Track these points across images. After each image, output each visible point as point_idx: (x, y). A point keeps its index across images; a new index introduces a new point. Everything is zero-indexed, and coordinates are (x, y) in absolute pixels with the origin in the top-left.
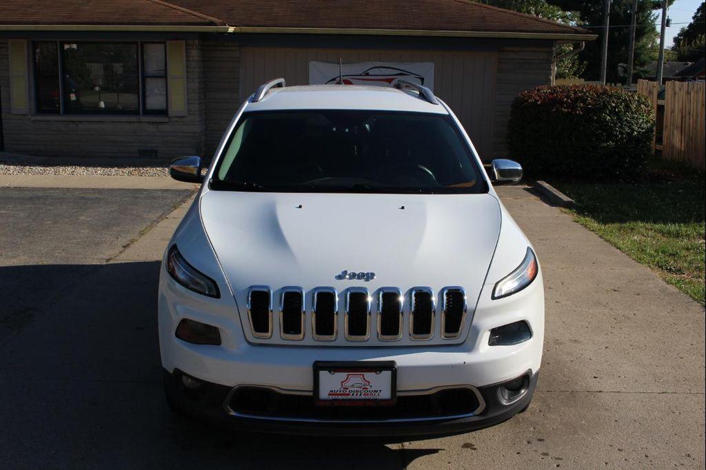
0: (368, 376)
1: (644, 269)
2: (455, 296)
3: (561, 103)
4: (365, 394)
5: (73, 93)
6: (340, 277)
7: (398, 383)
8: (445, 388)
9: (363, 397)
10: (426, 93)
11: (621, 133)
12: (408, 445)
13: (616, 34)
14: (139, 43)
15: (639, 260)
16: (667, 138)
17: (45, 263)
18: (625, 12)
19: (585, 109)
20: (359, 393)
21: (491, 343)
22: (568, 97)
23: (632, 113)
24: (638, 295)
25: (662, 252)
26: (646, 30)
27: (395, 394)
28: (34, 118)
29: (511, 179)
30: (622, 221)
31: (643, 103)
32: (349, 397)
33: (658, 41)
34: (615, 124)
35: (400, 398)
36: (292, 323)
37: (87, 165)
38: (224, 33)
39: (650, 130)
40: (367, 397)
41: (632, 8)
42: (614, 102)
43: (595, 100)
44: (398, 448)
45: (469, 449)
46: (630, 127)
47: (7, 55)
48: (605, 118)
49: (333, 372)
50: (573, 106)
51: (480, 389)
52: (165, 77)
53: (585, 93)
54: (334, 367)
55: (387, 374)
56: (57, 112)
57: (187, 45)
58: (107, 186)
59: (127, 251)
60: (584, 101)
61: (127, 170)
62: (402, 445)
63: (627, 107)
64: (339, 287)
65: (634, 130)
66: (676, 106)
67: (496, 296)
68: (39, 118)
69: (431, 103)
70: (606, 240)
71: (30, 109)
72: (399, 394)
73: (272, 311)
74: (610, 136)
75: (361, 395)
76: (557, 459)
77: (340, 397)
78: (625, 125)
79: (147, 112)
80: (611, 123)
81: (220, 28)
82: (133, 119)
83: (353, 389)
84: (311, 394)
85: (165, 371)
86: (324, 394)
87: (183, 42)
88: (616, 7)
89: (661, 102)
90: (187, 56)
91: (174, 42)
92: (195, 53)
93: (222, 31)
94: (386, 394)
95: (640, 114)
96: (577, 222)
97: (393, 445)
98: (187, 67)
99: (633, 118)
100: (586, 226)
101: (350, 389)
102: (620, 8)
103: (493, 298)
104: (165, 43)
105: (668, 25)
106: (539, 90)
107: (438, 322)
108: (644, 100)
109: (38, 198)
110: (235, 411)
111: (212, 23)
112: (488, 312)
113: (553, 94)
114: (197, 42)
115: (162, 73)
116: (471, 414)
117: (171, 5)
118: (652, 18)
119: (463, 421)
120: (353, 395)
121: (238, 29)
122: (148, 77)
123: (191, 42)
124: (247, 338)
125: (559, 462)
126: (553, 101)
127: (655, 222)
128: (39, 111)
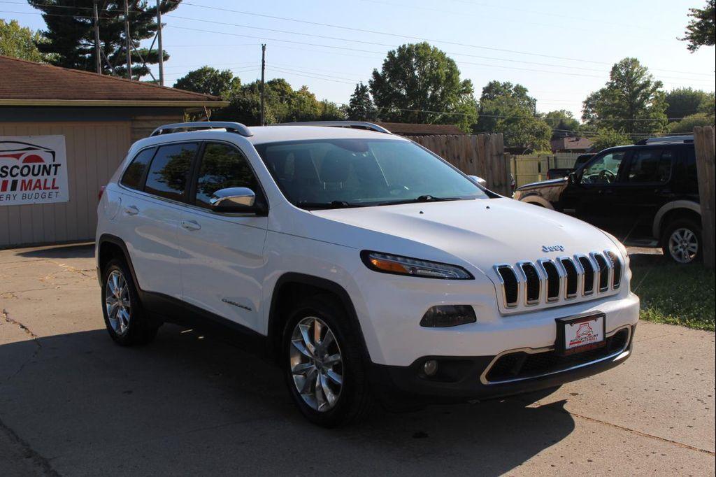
6: (544, 251)
8: (620, 328)
9: (589, 342)
27: (605, 336)
32: (581, 344)
49: (572, 324)
62: (536, 404)
73: (519, 283)
77: (576, 345)
84: (552, 349)
86: (568, 344)
94: (600, 337)
101: (582, 337)
107: (611, 277)
110: (488, 380)
120: (583, 341)
124: (502, 311)
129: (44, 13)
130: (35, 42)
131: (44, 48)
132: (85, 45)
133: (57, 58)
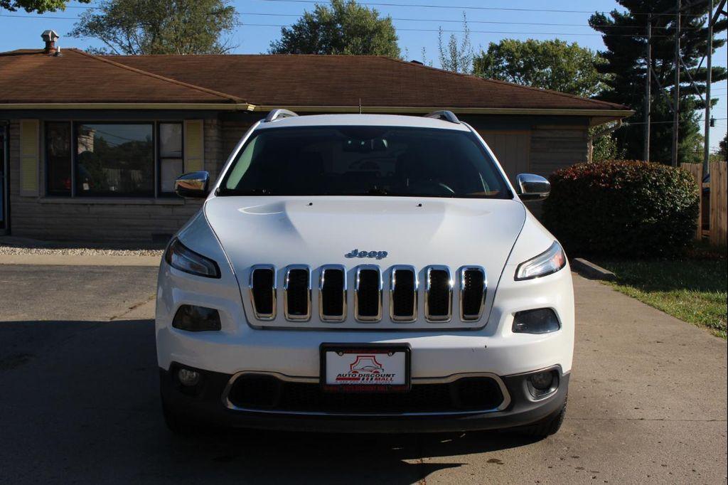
0: (379, 357)
1: (690, 326)
2: (475, 276)
3: (598, 178)
4: (376, 379)
5: (86, 182)
6: (349, 256)
7: (412, 368)
8: (464, 376)
9: (374, 382)
10: (448, 115)
11: (663, 208)
12: (426, 460)
13: (658, 134)
14: (156, 123)
15: (685, 319)
16: (714, 223)
17: (46, 319)
18: (667, 112)
19: (625, 183)
20: (370, 378)
21: (515, 330)
22: (605, 172)
23: (675, 187)
24: (684, 345)
25: (710, 313)
26: (689, 131)
27: (410, 381)
28: (42, 201)
29: (538, 193)
30: (666, 289)
31: (686, 178)
32: (359, 382)
33: (703, 144)
34: (657, 199)
35: (416, 386)
36: (298, 303)
37: (97, 248)
38: (244, 111)
39: (694, 207)
40: (379, 382)
41: (673, 108)
42: (654, 176)
43: (634, 175)
44: (416, 463)
45: (495, 464)
46: (672, 203)
47: (19, 136)
48: (645, 193)
49: (341, 353)
50: (611, 181)
51: (503, 378)
52: (182, 158)
53: (623, 168)
54: (342, 349)
55: (401, 356)
56: (68, 195)
57: (204, 124)
58: (117, 264)
59: (134, 311)
60: (623, 176)
61: (138, 252)
62: (422, 460)
63: (669, 181)
64: (349, 265)
65: (677, 205)
66: (722, 187)
67: (519, 276)
68: (49, 200)
69: (452, 122)
70: (648, 304)
71: (40, 191)
72: (413, 382)
73: (275, 290)
74: (652, 211)
75: (372, 379)
76: (593, 472)
77: (349, 382)
78: (668, 200)
79: (163, 195)
80: (652, 197)
81: (240, 106)
82: (148, 201)
83: (363, 373)
84: (317, 381)
85: (162, 370)
86: (331, 378)
87: (201, 122)
88: (658, 106)
89: (705, 185)
90: (205, 136)
91: (192, 121)
92: (213, 133)
93: (242, 108)
94: (399, 379)
95: (683, 189)
96: (618, 291)
97: (411, 460)
98: (205, 147)
99: (676, 193)
100: (627, 294)
101: (360, 372)
102: (661, 107)
103: (516, 279)
104: (182, 123)
105: (712, 125)
106: (574, 167)
107: (457, 305)
108: (686, 174)
109: (43, 272)
110: (234, 404)
111: (231, 101)
112: (511, 293)
113: (589, 170)
114: (215, 121)
115: (179, 154)
116: (495, 410)
117: (190, 85)
118: (695, 118)
119: (486, 416)
120: (363, 379)
121: (259, 108)
122: (164, 158)
123: (209, 122)
124: (250, 321)
125: (596, 475)
126: (590, 177)
127: (702, 290)
128: (50, 192)
129: (604, 34)
130: (594, 63)
131: (602, 69)
132: (641, 64)
133: (613, 78)
